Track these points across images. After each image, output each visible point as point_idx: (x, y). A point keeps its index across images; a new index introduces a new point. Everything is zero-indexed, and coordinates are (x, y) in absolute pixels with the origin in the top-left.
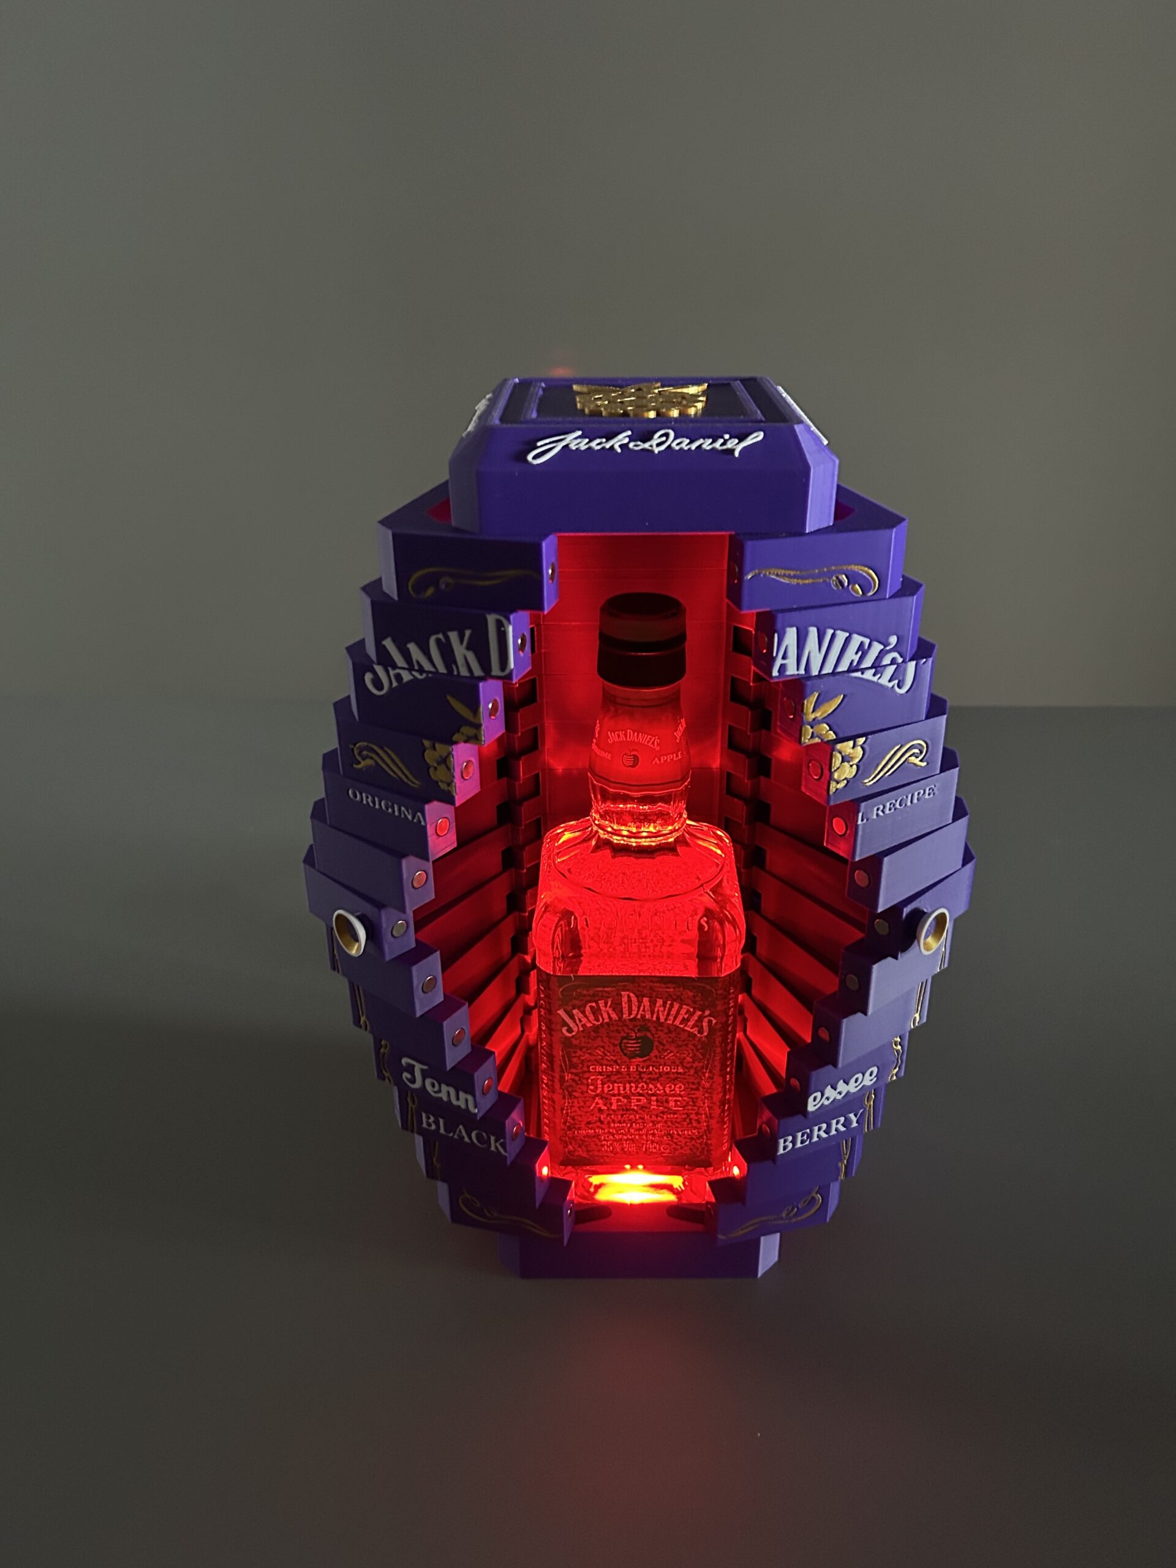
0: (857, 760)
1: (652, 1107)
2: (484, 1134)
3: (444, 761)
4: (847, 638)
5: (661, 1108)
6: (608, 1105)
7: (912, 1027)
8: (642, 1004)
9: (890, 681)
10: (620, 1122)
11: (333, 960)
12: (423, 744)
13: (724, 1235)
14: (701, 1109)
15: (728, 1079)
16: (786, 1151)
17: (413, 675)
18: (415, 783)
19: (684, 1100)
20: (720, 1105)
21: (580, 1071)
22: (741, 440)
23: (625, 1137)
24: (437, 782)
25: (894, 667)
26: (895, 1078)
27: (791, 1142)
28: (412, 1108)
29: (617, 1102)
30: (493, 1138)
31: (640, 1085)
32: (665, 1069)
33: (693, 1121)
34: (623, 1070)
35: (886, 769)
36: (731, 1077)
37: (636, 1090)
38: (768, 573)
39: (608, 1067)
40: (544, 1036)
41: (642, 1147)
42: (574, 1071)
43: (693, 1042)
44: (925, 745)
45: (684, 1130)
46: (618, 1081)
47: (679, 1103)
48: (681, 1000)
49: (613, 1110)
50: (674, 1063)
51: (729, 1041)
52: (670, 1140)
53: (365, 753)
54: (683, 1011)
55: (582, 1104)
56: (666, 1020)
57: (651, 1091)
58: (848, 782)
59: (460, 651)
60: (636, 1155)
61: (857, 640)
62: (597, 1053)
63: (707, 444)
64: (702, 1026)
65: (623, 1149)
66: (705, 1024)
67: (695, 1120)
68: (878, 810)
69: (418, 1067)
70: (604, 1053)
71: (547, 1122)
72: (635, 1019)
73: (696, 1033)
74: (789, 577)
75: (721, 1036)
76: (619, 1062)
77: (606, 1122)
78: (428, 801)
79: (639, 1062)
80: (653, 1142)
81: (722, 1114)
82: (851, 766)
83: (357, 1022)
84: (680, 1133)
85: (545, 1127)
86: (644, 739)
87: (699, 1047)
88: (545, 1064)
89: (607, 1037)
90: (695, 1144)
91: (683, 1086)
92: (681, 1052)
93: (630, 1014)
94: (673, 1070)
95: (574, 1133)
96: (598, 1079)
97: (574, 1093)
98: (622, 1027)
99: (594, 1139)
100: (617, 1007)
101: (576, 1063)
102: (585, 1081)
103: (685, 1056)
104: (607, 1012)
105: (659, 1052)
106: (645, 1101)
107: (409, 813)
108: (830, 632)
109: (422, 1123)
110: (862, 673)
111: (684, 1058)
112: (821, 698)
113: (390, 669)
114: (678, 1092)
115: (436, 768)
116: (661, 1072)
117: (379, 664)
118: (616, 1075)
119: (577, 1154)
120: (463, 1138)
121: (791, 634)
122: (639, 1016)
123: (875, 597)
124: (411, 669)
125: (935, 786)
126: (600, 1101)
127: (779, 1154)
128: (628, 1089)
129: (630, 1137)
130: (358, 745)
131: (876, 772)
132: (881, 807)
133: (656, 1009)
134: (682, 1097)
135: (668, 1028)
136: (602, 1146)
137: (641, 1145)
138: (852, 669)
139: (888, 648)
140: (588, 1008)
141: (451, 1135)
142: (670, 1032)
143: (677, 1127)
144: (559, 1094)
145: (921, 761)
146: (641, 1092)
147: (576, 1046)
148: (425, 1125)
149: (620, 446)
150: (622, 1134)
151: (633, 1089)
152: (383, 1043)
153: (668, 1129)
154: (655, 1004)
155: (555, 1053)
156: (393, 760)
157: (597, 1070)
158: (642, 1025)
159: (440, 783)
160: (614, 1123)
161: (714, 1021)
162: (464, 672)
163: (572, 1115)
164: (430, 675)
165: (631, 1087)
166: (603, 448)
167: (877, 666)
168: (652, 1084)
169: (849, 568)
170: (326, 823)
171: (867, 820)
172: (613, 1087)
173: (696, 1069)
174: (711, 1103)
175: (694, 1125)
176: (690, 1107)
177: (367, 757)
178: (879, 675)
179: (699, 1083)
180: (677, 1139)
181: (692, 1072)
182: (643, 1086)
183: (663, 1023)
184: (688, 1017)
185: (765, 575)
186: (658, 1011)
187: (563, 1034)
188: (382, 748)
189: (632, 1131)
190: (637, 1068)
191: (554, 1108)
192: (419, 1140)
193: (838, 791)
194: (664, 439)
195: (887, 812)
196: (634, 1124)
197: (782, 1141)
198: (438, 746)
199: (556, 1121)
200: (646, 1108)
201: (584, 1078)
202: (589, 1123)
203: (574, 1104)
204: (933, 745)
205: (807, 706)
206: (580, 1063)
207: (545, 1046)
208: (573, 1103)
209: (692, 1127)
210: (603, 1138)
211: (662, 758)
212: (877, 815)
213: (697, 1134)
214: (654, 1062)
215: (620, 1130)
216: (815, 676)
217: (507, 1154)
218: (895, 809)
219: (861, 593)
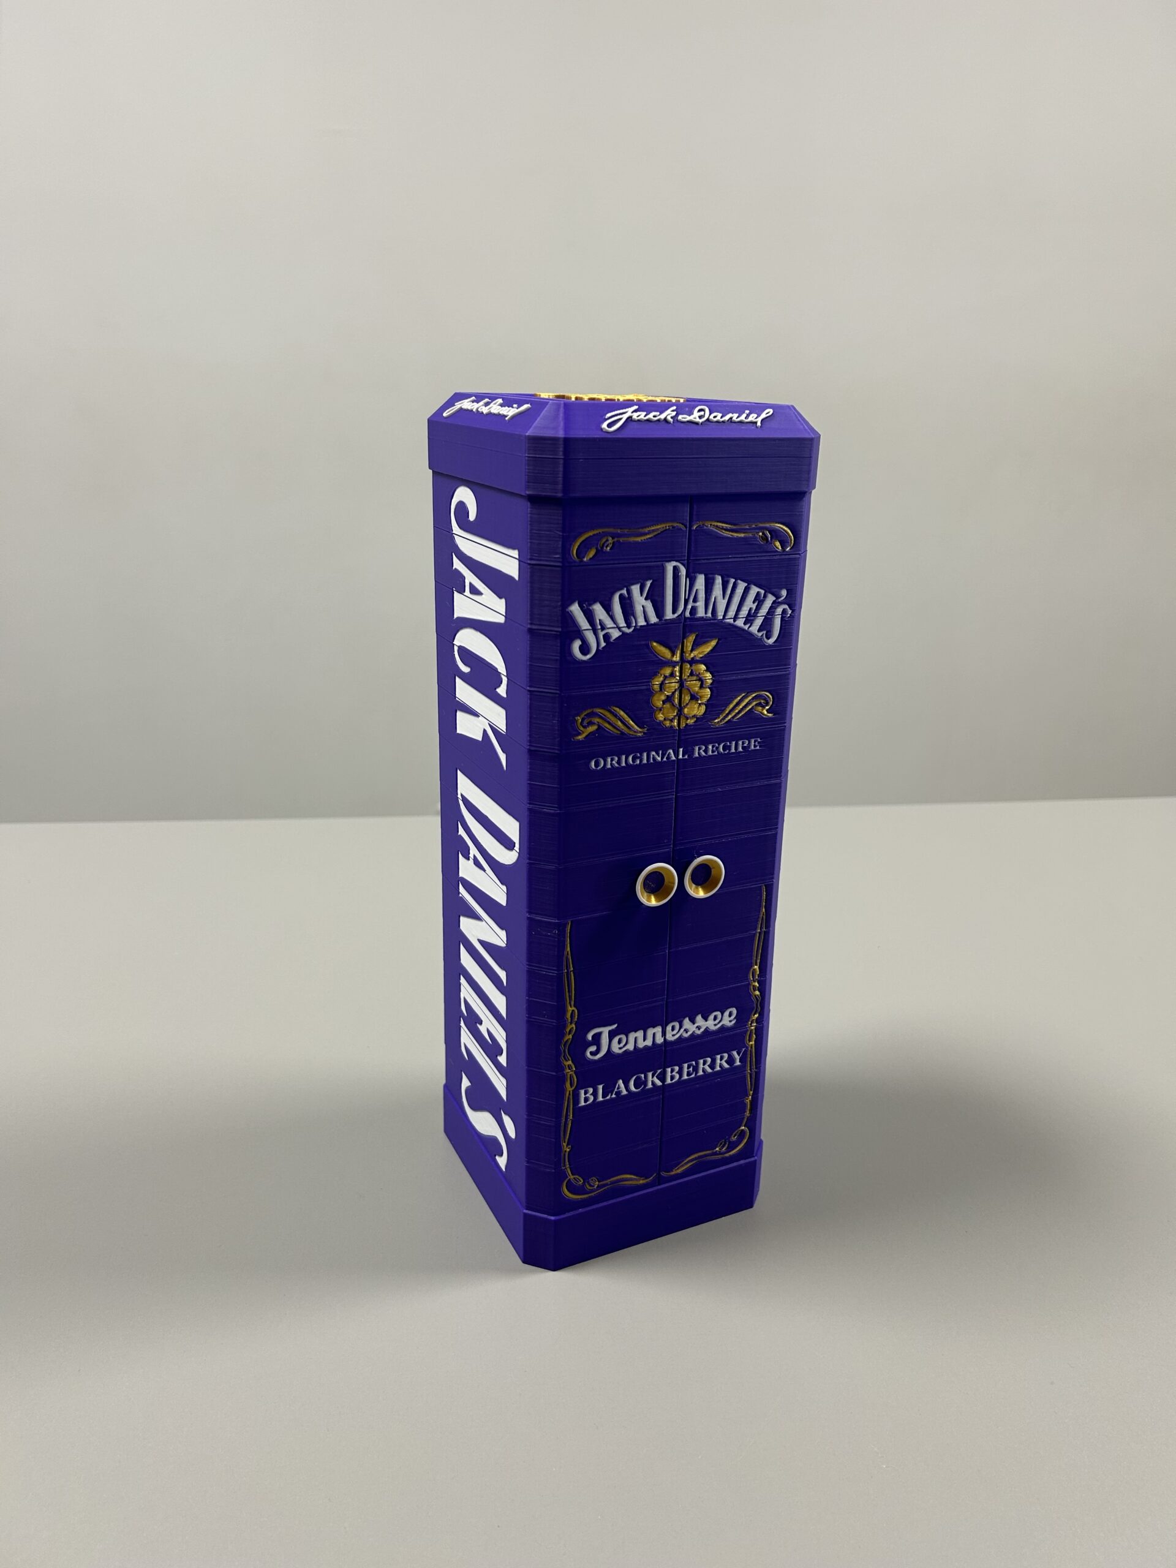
61: (754, 590)
219: (780, 548)
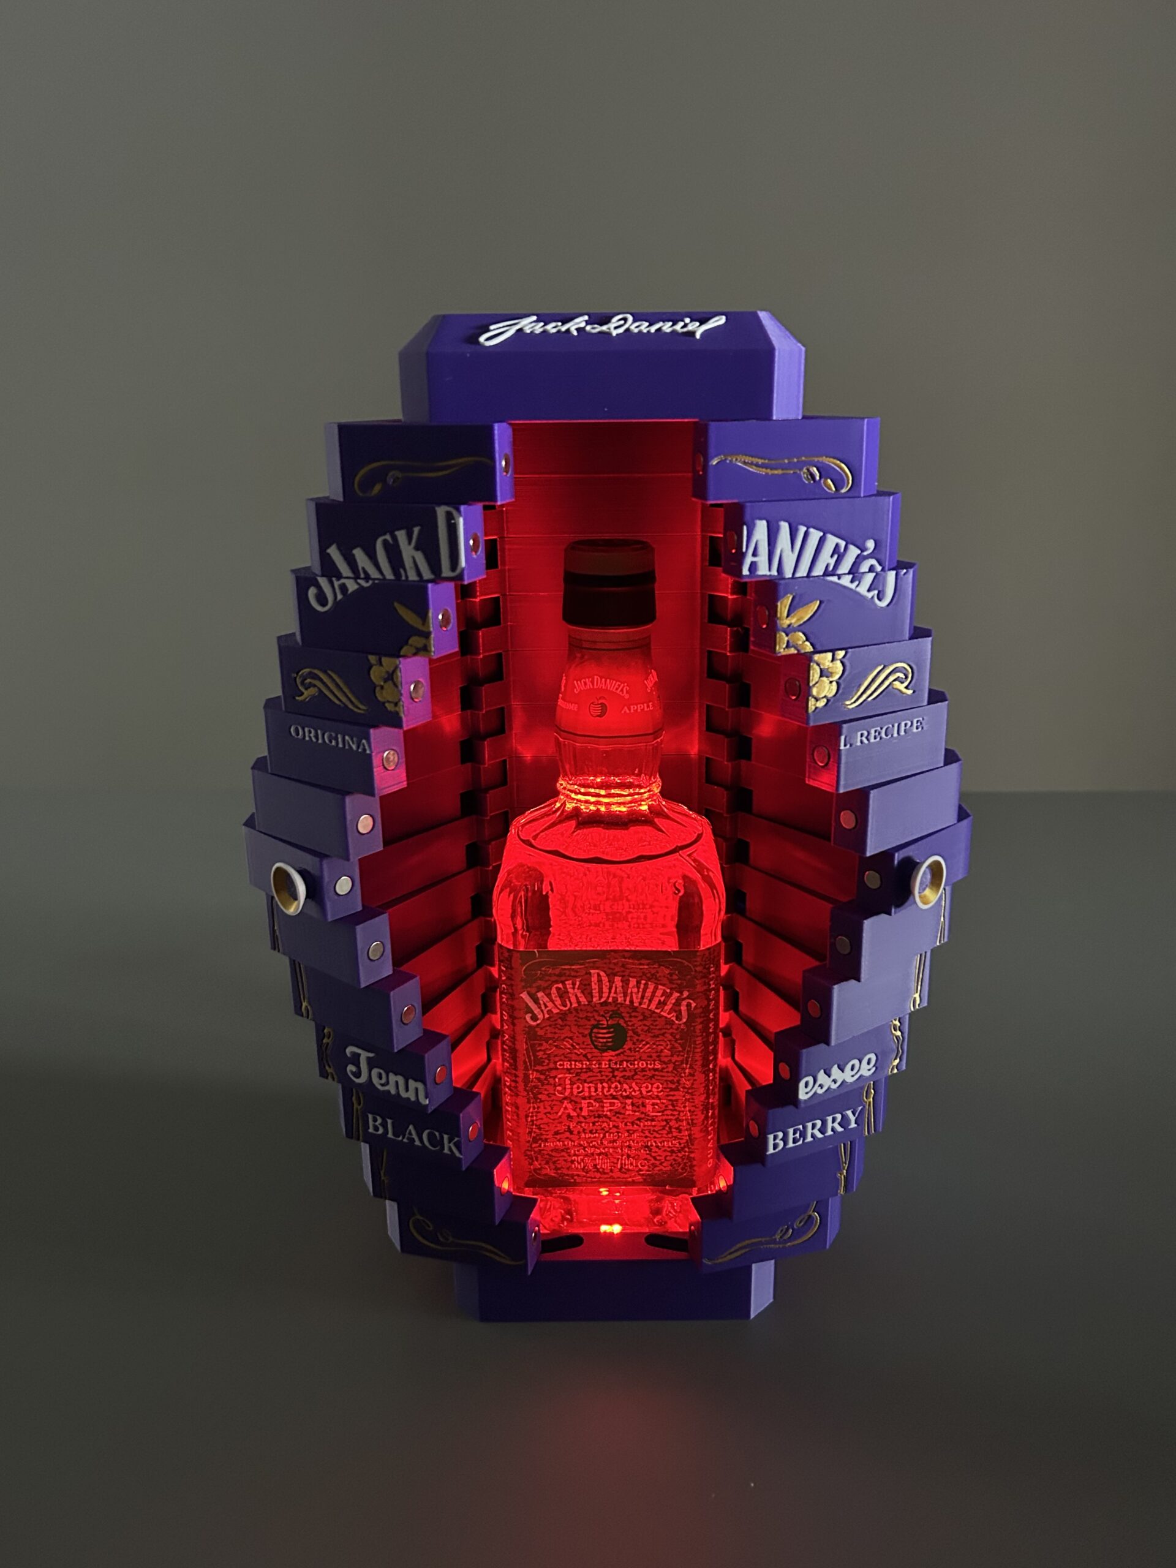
0: (836, 677)
1: (627, 1113)
2: (437, 1134)
3: (390, 677)
4: (821, 538)
5: (637, 1114)
6: (578, 1110)
7: (912, 1009)
8: (614, 985)
9: (869, 590)
10: (591, 1132)
11: (274, 934)
12: (368, 660)
13: (710, 1259)
14: (681, 1114)
15: (711, 1078)
16: (777, 1150)
17: (358, 584)
18: (361, 708)
19: (663, 1103)
20: (703, 1110)
21: (547, 1068)
22: (702, 322)
23: (598, 1151)
24: (384, 703)
25: (872, 575)
26: (895, 1071)
27: (781, 1140)
28: (357, 1109)
29: (588, 1107)
30: (446, 1137)
31: (613, 1086)
32: (640, 1065)
33: (673, 1130)
34: (593, 1066)
35: (869, 692)
36: (714, 1075)
37: (608, 1091)
38: (734, 460)
39: (577, 1063)
40: (507, 1027)
41: (617, 1163)
42: (540, 1068)
43: (671, 1031)
44: (910, 670)
45: (664, 1141)
46: (588, 1080)
47: (657, 1107)
48: (656, 979)
49: (584, 1117)
50: (651, 1057)
51: (711, 1031)
52: (647, 1154)
53: (308, 681)
54: (659, 993)
55: (549, 1109)
56: (640, 1004)
57: (626, 1092)
58: (828, 701)
59: (408, 552)
60: (611, 1174)
61: (832, 541)
62: (565, 1045)
63: (667, 327)
64: (680, 1011)
65: (595, 1166)
66: (683, 1008)
67: (676, 1128)
68: (862, 735)
69: (364, 1055)
70: (572, 1045)
71: (511, 1134)
72: (605, 1003)
73: (674, 1019)
74: (757, 465)
75: (701, 1023)
76: (589, 1056)
77: (576, 1132)
78: (375, 726)
79: (612, 1056)
80: (629, 1156)
81: (706, 1122)
82: (831, 682)
83: (298, 1011)
84: (659, 1144)
85: (509, 1141)
86: (612, 685)
87: (678, 1037)
88: (508, 1062)
89: (575, 1025)
90: (677, 1158)
91: (661, 1086)
92: (657, 1043)
93: (601, 997)
94: (649, 1066)
95: (540, 1146)
96: (566, 1077)
97: (540, 1096)
98: (591, 1013)
99: (563, 1154)
100: (586, 988)
101: (541, 1058)
102: (551, 1081)
103: (662, 1048)
104: (576, 996)
105: (634, 1044)
106: (619, 1104)
107: (353, 743)
108: (803, 529)
109: (369, 1128)
110: (839, 578)
111: (662, 1051)
112: (795, 602)
113: (334, 579)
114: (656, 1094)
115: (382, 687)
116: (637, 1069)
117: (323, 576)
118: (586, 1072)
119: (544, 1172)
120: (414, 1140)
121: (761, 527)
122: (610, 1000)
123: (848, 495)
124: (356, 577)
125: (923, 719)
126: (569, 1106)
127: (768, 1153)
128: (600, 1090)
129: (603, 1151)
130: (300, 673)
131: (859, 693)
132: (866, 733)
133: (629, 991)
134: (660, 1099)
135: (643, 1014)
136: (572, 1162)
137: (615, 1161)
138: (826, 573)
139: (865, 553)
140: (554, 990)
141: (400, 1138)
142: (645, 1018)
143: (655, 1137)
144: (523, 1097)
145: (907, 688)
146: (614, 1093)
147: (541, 1036)
148: (371, 1130)
149: (578, 330)
150: (594, 1146)
151: (605, 1090)
152: (326, 1031)
153: (645, 1140)
154: (628, 984)
155: (517, 1047)
156: (337, 685)
157: (565, 1067)
158: (614, 1010)
159: (387, 705)
160: (585, 1133)
161: (694, 1005)
162: (413, 576)
163: (538, 1123)
164: (376, 582)
165: (603, 1088)
166: (559, 331)
167: (854, 572)
168: (627, 1084)
169: (820, 459)
170: (267, 771)
171: (851, 745)
172: (583, 1087)
173: (674, 1063)
174: (693, 1106)
175: (674, 1134)
176: (669, 1112)
177: (311, 685)
178: (857, 583)
179: (678, 1081)
180: (656, 1152)
181: (671, 1067)
182: (616, 1087)
183: (637, 1007)
184: (664, 1000)
185: (731, 461)
186: (632, 993)
187: (527, 1022)
188: (325, 672)
189: (605, 1143)
190: (609, 1064)
191: (518, 1115)
192: (365, 1148)
193: (817, 711)
194: (622, 322)
195: (872, 740)
196: (607, 1134)
197: (771, 1137)
198: (384, 659)
199: (520, 1131)
200: (621, 1114)
201: (551, 1077)
202: (557, 1133)
203: (540, 1110)
204: (918, 671)
205: (781, 609)
206: (546, 1058)
207: (507, 1039)
208: (538, 1108)
209: (673, 1137)
210: (573, 1152)
211: (632, 707)
212: (862, 742)
213: (678, 1145)
214: (628, 1056)
215: (592, 1142)
216: (789, 578)
217: (461, 1157)
218: (881, 738)
219: (834, 489)
